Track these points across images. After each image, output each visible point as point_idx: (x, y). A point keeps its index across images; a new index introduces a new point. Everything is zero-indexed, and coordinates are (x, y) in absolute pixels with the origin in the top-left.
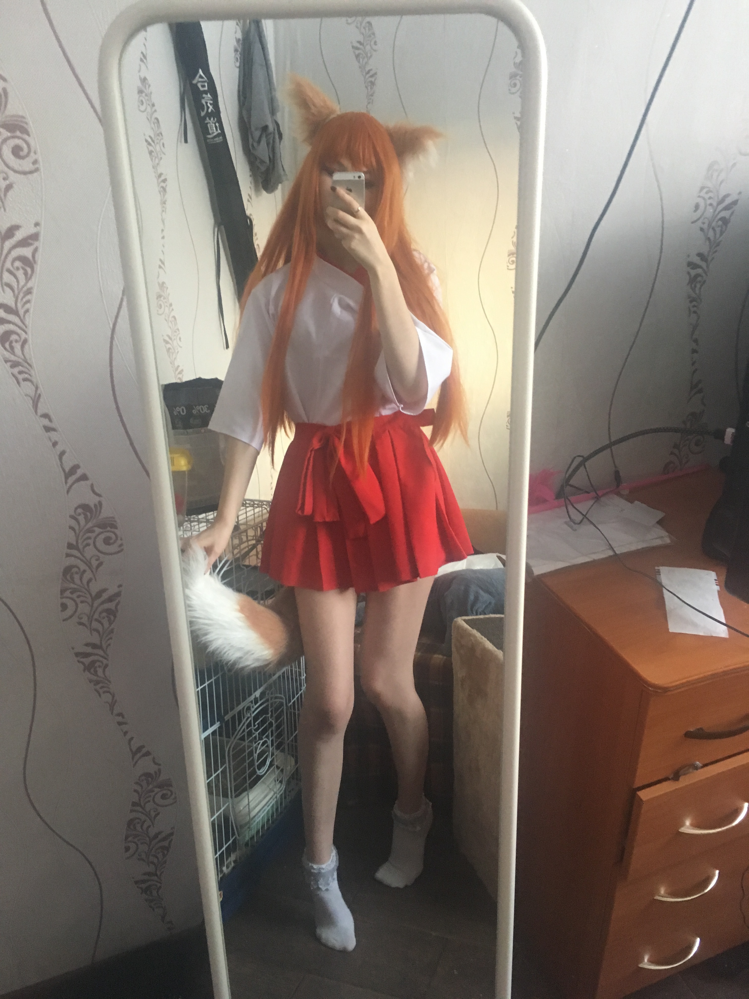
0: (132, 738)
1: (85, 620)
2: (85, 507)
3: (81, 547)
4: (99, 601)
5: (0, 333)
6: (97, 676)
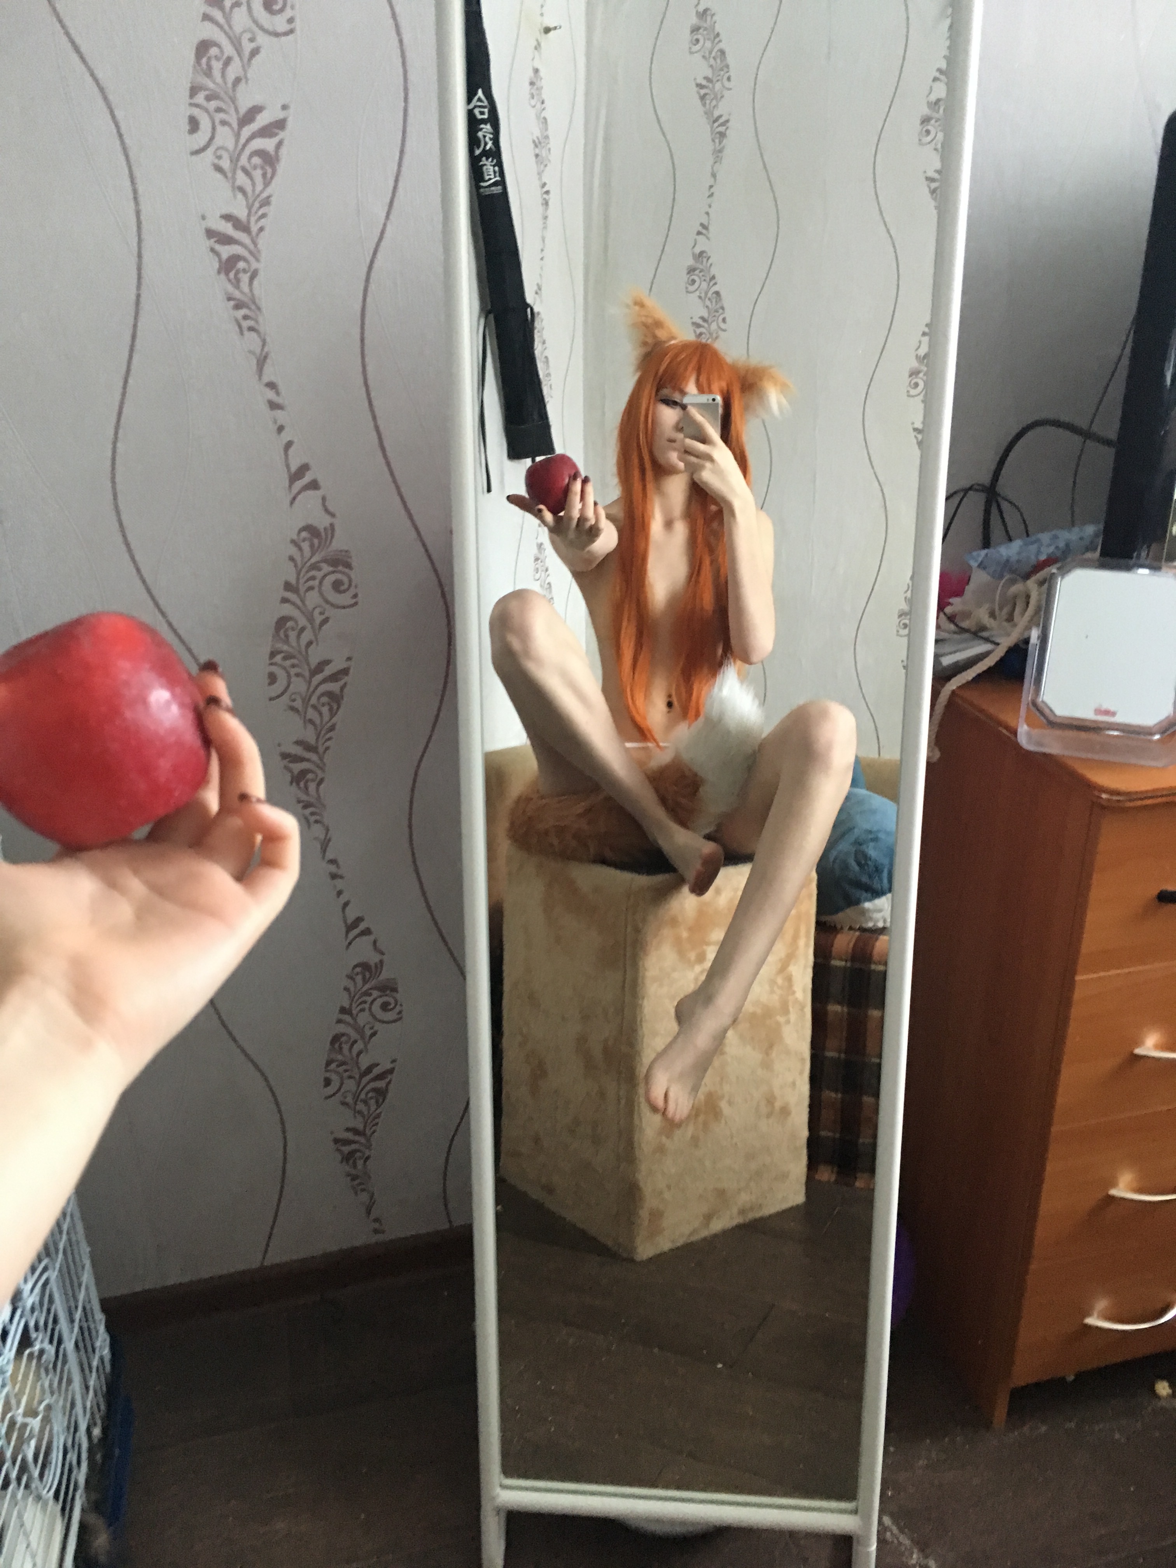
0: (346, 904)
1: (299, 704)
2: (312, 531)
3: (302, 589)
4: (319, 677)
5: (225, 256)
6: (307, 794)
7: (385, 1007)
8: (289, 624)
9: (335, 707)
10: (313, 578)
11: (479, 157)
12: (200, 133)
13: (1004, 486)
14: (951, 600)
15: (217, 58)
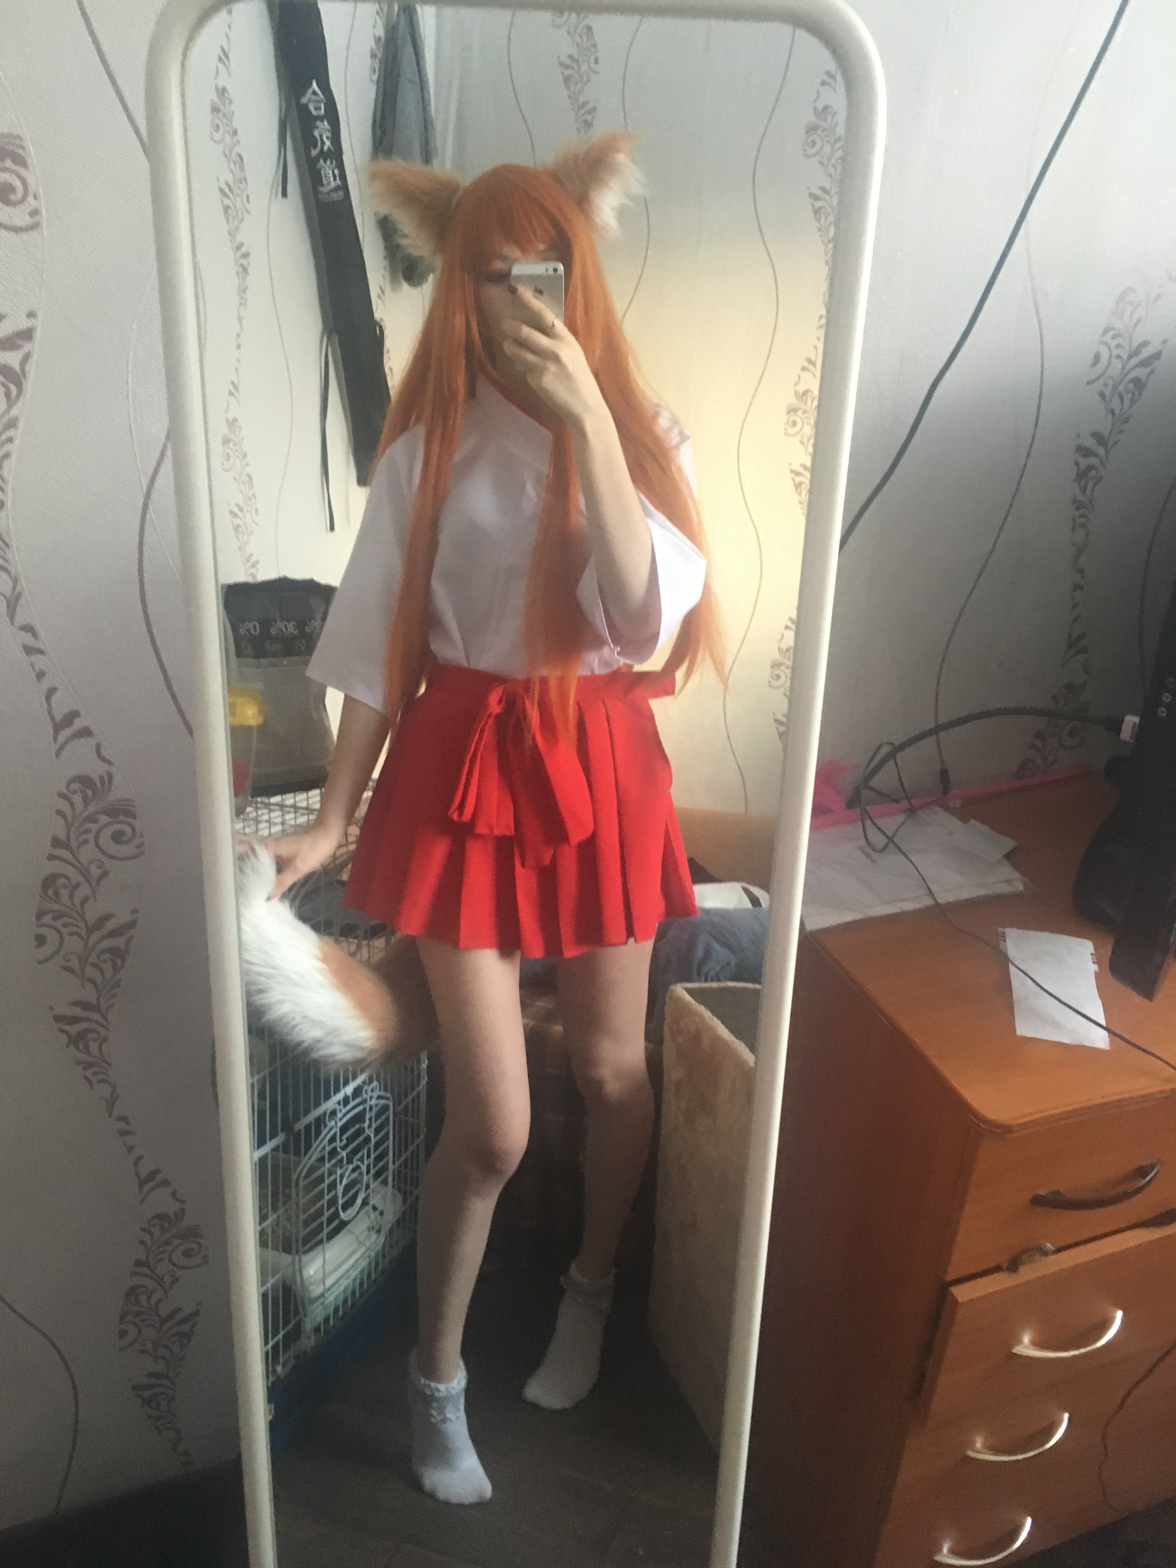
0: (140, 1158)
1: (75, 964)
2: (84, 781)
3: (74, 844)
4: (101, 933)
6: (88, 1053)
7: (187, 1254)
8: (62, 881)
9: (119, 962)
10: (88, 831)
11: (317, 159)
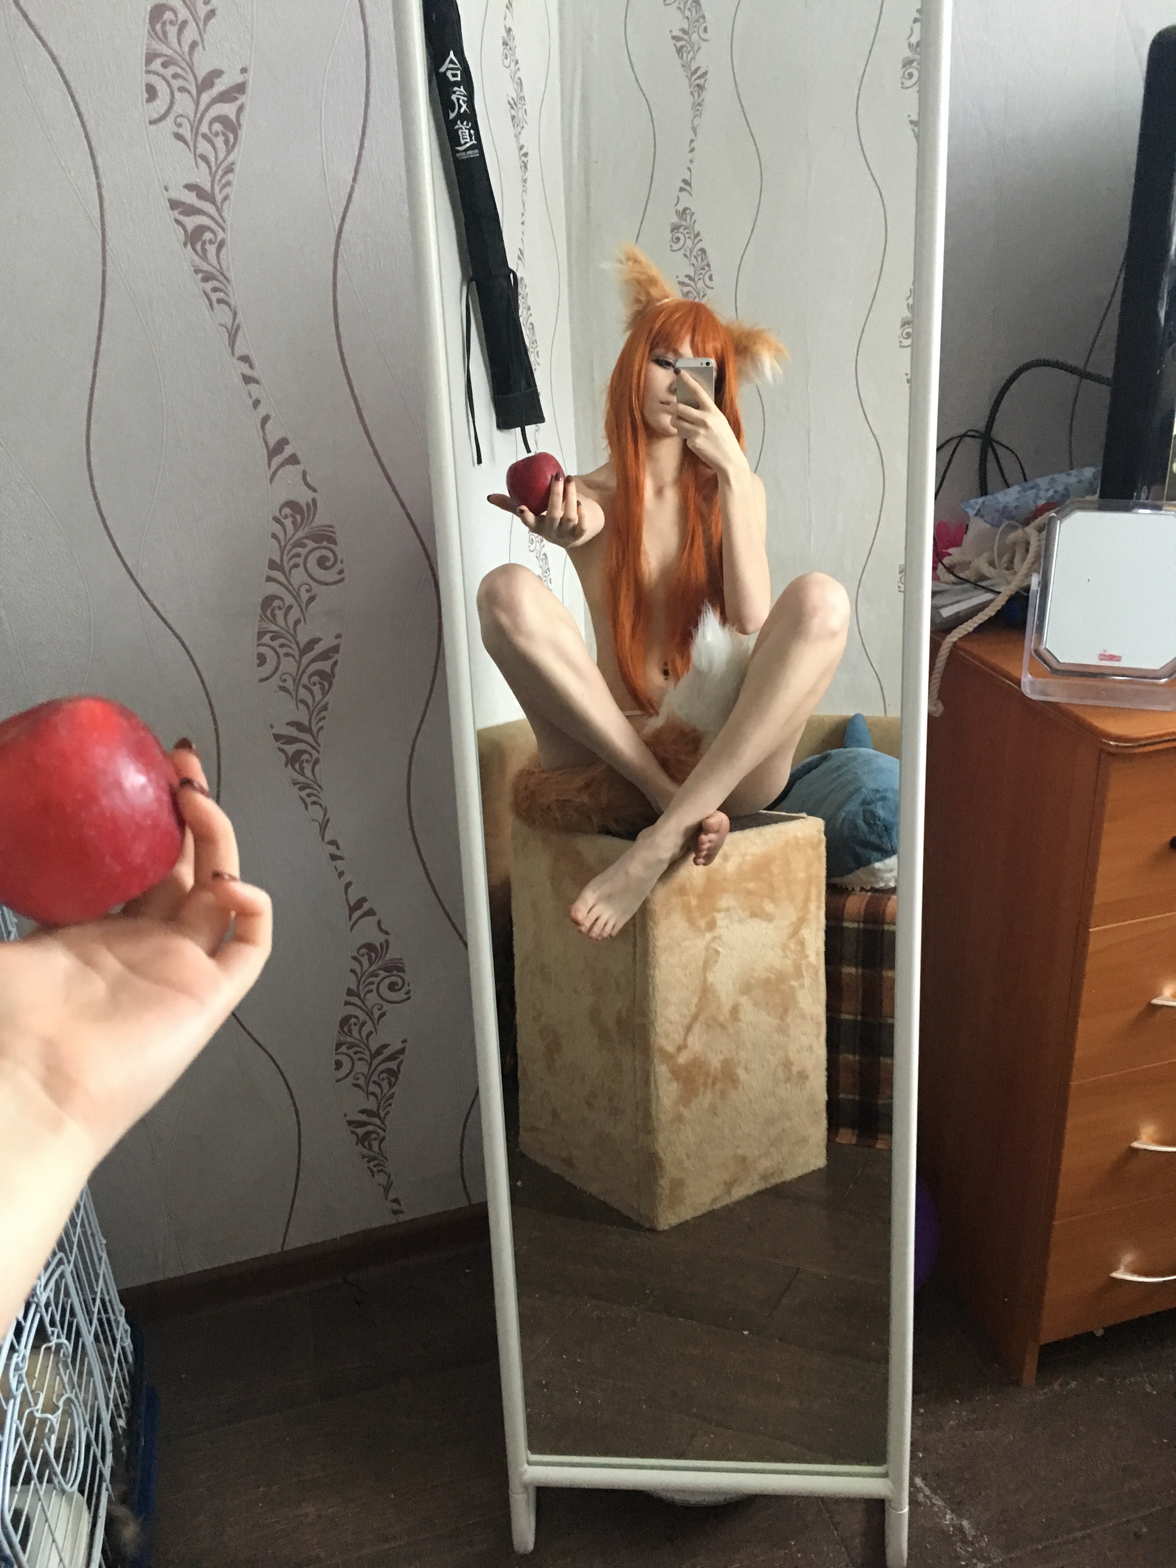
0: (349, 885)
1: (289, 685)
2: (294, 507)
3: (287, 567)
4: (311, 655)
5: (190, 228)
6: (303, 774)
7: (392, 987)
8: (276, 603)
9: (326, 685)
10: (298, 555)
11: (454, 122)
12: (158, 102)
13: (999, 433)
14: (950, 551)
15: (172, 23)
